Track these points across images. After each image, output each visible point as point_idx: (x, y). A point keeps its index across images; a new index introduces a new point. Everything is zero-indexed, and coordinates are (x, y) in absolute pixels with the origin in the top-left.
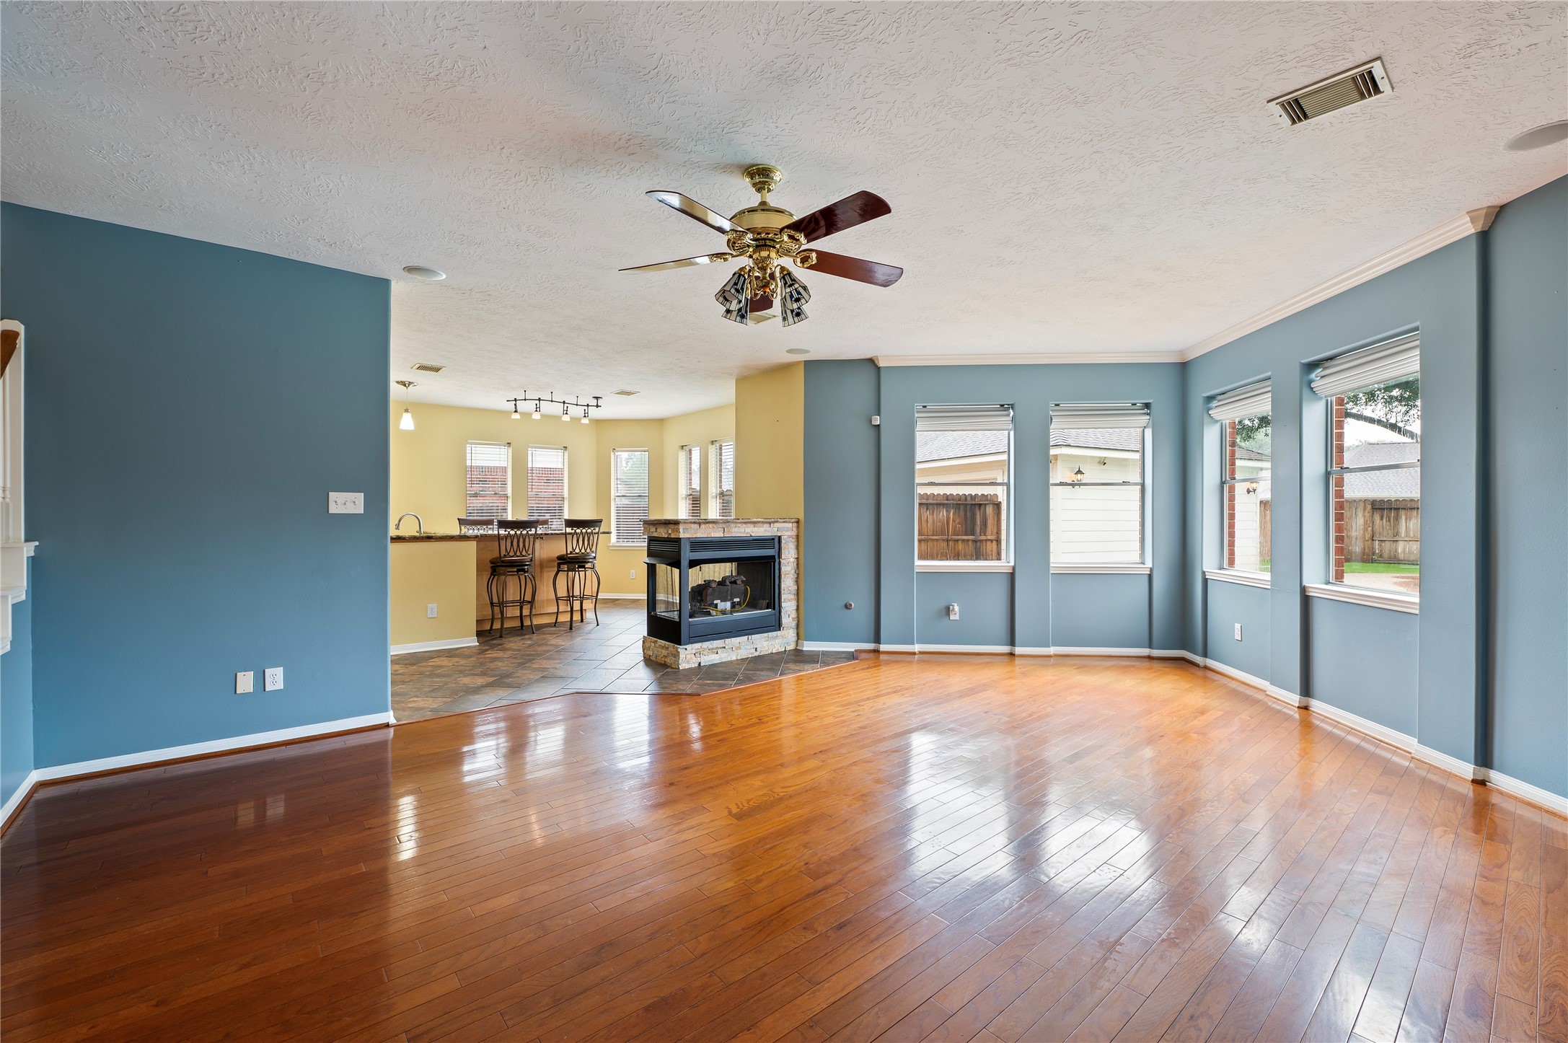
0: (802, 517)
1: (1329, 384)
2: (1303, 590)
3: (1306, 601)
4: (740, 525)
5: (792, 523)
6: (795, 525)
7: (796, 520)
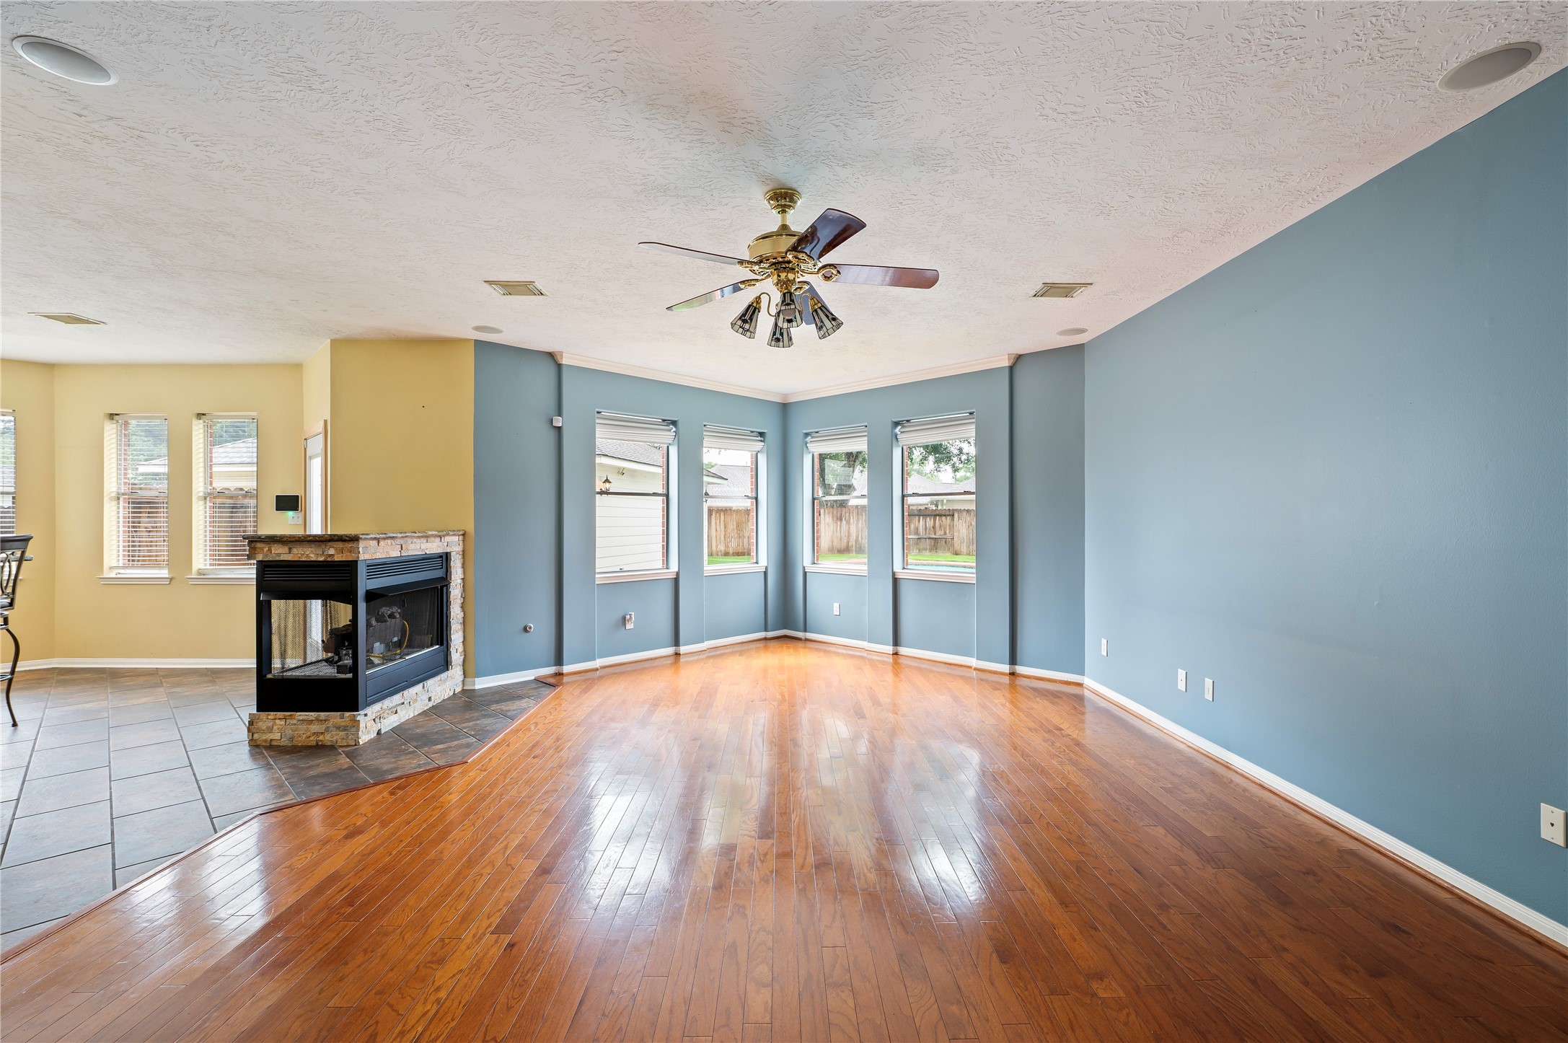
0: (470, 528)
1: (907, 438)
2: (894, 574)
3: (896, 581)
4: (415, 540)
5: (459, 536)
6: (461, 538)
7: (461, 533)
